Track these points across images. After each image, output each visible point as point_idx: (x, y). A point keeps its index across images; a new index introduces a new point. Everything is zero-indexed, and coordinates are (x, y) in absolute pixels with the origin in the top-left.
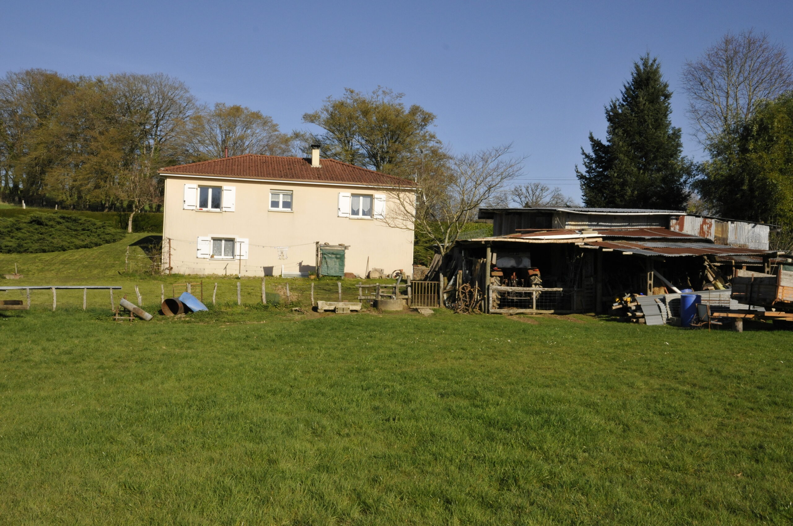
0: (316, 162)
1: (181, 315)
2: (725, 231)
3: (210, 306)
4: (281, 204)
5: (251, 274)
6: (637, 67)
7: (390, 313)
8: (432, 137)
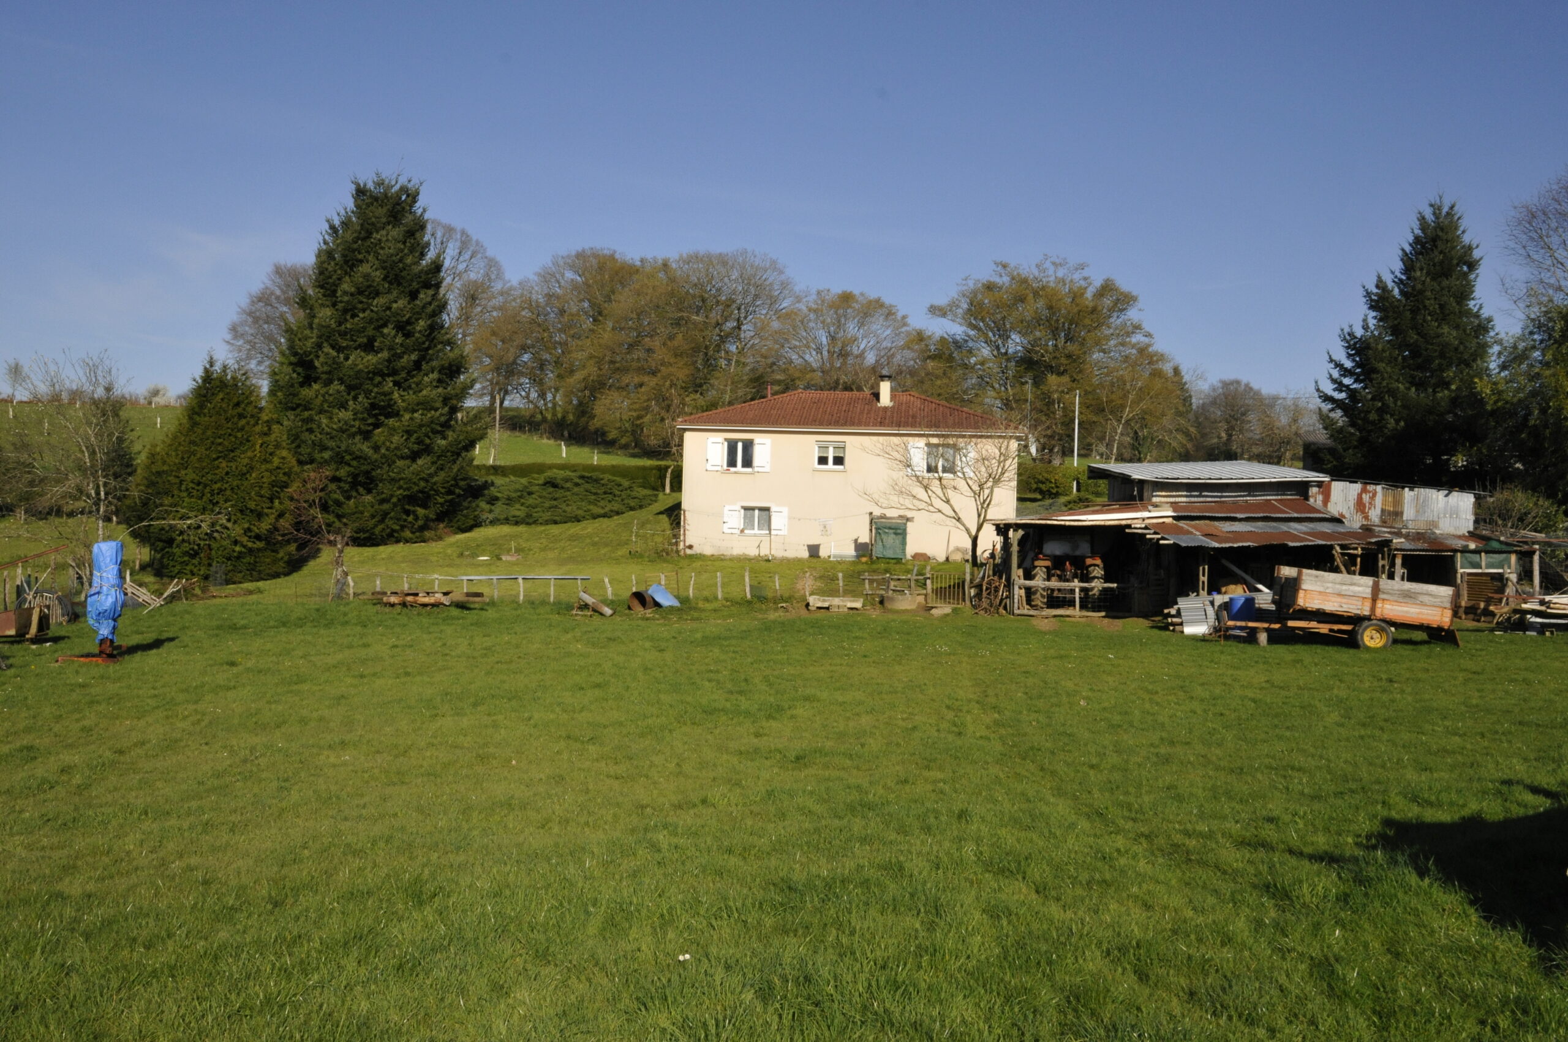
0: (885, 399)
1: (649, 613)
2: (1398, 502)
3: (684, 600)
4: (831, 460)
5: (791, 554)
6: (1422, 219)
7: (897, 612)
8: (1137, 327)
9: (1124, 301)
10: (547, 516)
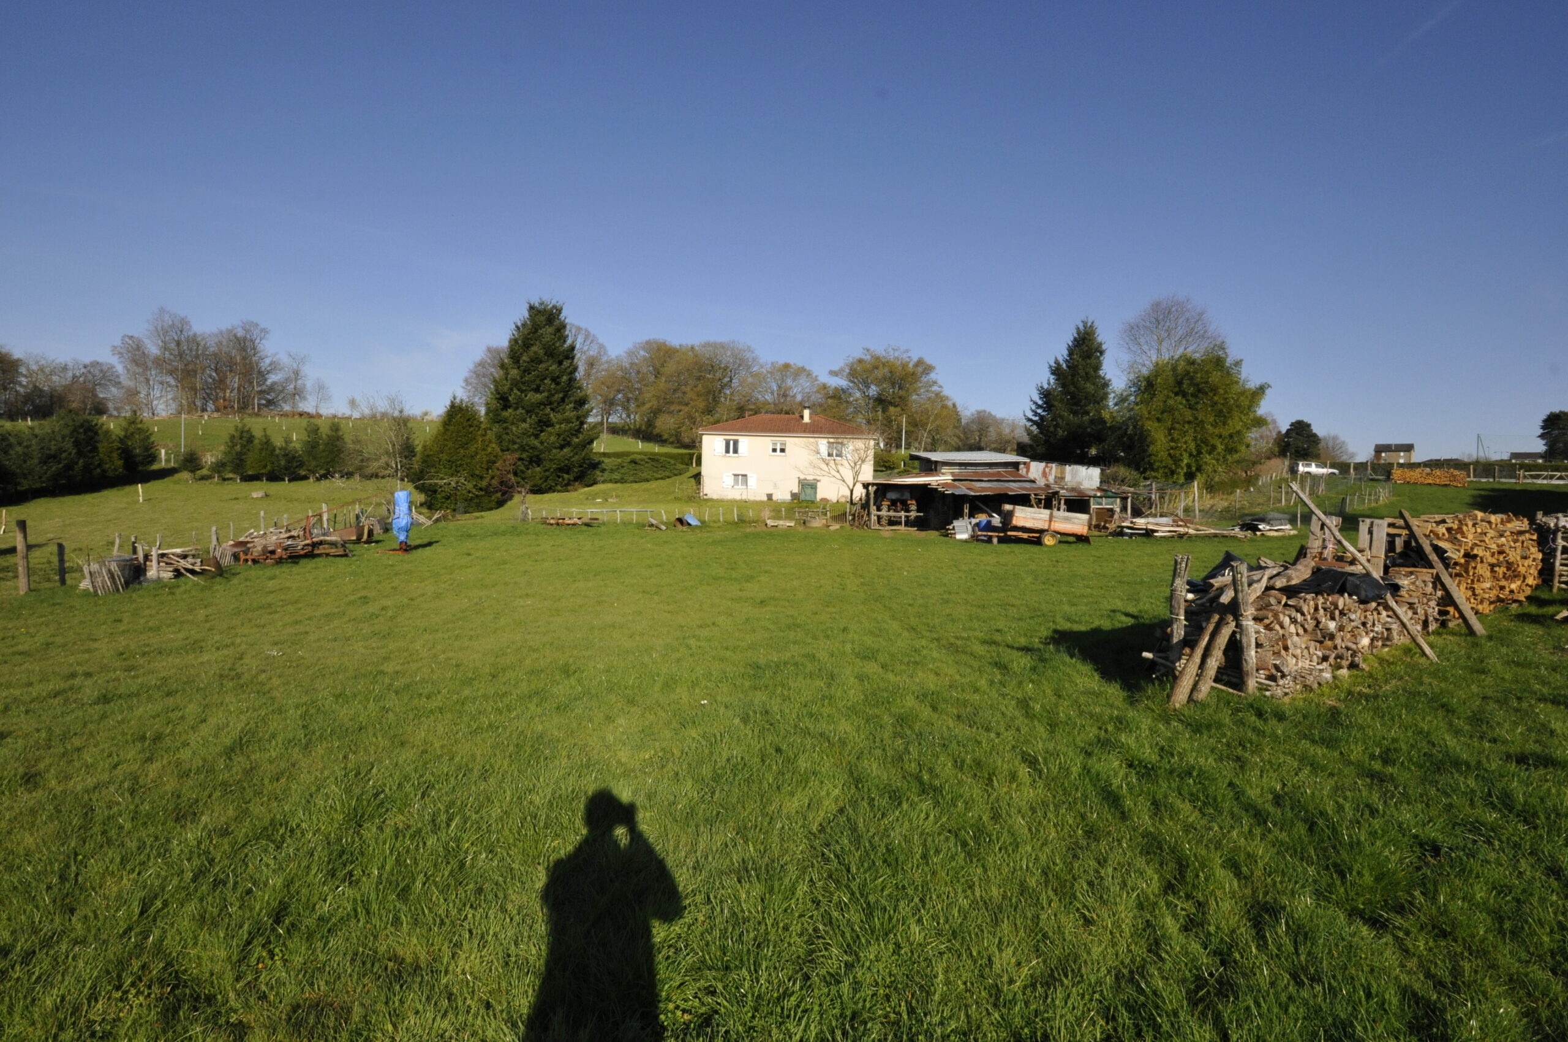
0: (807, 418)
1: (685, 528)
2: (1063, 472)
3: (703, 522)
4: (778, 450)
5: (758, 498)
6: (1078, 329)
7: (812, 528)
8: (935, 383)
9: (928, 369)
10: (631, 478)
